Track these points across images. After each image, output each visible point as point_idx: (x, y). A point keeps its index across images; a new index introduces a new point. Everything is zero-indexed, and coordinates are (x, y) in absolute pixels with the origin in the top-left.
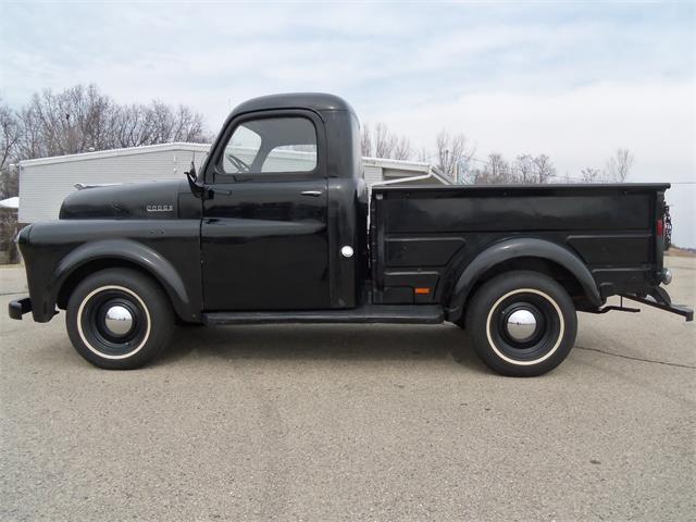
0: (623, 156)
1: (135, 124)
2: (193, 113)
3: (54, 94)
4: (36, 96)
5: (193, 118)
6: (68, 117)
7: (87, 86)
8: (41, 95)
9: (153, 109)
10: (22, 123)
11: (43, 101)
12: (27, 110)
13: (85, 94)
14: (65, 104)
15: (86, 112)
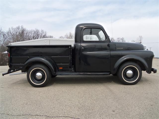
0: (140, 37)
1: (32, 34)
2: (44, 31)
3: (13, 28)
4: (9, 28)
5: (44, 32)
6: (17, 33)
7: (21, 26)
8: (11, 28)
9: (36, 31)
10: (7, 35)
11: (11, 30)
12: (8, 32)
13: (21, 28)
14: (16, 30)
15: (21, 32)
